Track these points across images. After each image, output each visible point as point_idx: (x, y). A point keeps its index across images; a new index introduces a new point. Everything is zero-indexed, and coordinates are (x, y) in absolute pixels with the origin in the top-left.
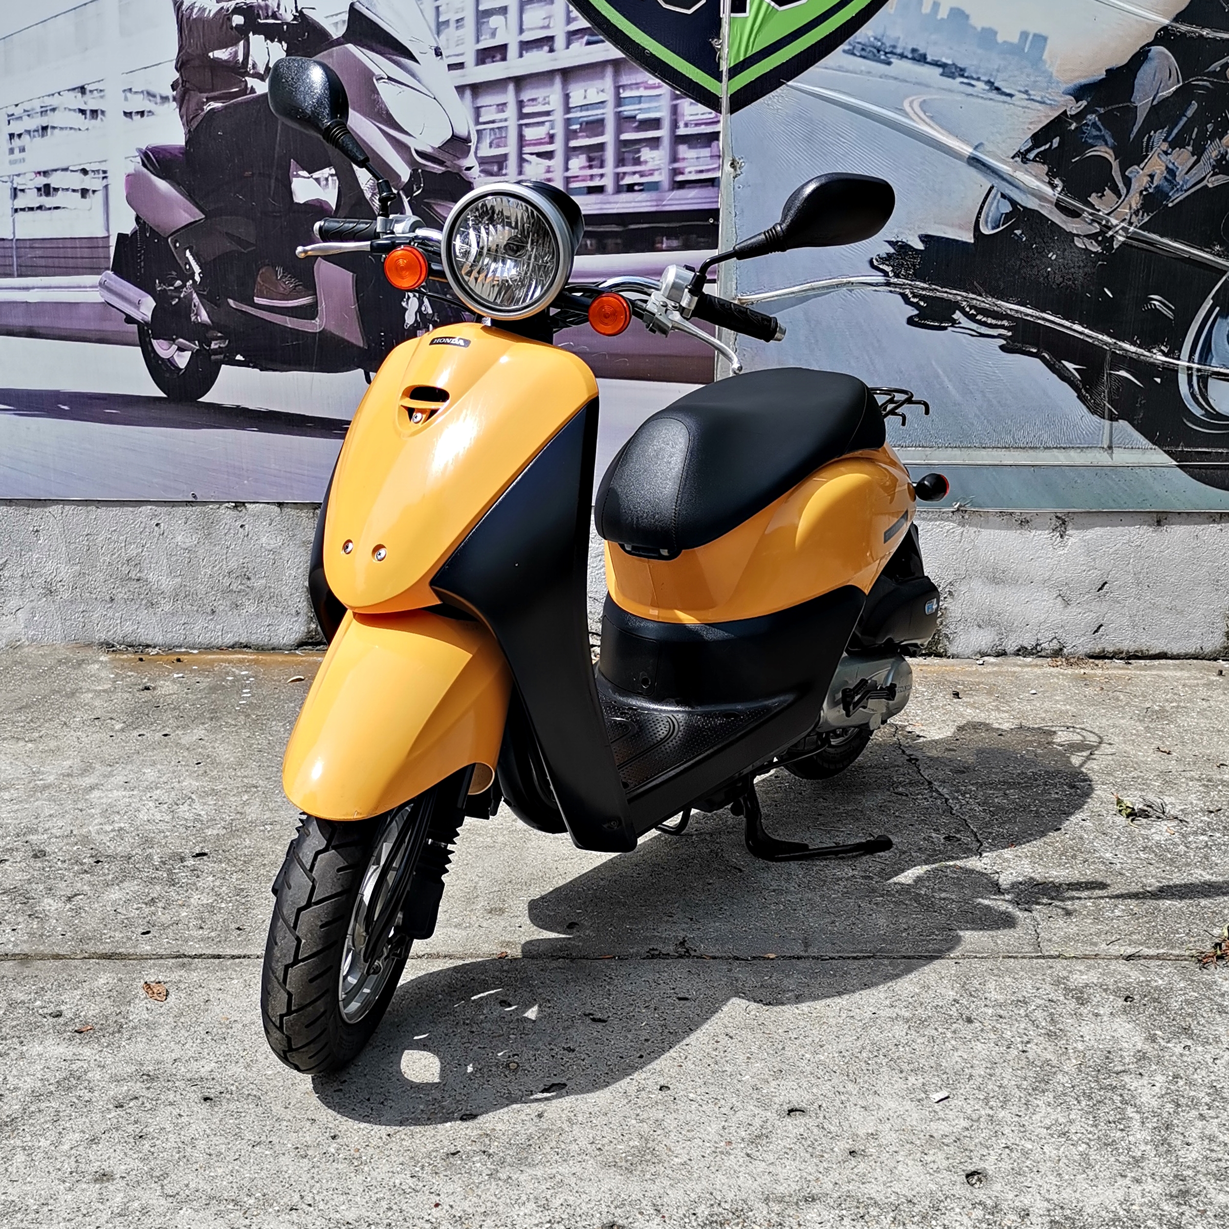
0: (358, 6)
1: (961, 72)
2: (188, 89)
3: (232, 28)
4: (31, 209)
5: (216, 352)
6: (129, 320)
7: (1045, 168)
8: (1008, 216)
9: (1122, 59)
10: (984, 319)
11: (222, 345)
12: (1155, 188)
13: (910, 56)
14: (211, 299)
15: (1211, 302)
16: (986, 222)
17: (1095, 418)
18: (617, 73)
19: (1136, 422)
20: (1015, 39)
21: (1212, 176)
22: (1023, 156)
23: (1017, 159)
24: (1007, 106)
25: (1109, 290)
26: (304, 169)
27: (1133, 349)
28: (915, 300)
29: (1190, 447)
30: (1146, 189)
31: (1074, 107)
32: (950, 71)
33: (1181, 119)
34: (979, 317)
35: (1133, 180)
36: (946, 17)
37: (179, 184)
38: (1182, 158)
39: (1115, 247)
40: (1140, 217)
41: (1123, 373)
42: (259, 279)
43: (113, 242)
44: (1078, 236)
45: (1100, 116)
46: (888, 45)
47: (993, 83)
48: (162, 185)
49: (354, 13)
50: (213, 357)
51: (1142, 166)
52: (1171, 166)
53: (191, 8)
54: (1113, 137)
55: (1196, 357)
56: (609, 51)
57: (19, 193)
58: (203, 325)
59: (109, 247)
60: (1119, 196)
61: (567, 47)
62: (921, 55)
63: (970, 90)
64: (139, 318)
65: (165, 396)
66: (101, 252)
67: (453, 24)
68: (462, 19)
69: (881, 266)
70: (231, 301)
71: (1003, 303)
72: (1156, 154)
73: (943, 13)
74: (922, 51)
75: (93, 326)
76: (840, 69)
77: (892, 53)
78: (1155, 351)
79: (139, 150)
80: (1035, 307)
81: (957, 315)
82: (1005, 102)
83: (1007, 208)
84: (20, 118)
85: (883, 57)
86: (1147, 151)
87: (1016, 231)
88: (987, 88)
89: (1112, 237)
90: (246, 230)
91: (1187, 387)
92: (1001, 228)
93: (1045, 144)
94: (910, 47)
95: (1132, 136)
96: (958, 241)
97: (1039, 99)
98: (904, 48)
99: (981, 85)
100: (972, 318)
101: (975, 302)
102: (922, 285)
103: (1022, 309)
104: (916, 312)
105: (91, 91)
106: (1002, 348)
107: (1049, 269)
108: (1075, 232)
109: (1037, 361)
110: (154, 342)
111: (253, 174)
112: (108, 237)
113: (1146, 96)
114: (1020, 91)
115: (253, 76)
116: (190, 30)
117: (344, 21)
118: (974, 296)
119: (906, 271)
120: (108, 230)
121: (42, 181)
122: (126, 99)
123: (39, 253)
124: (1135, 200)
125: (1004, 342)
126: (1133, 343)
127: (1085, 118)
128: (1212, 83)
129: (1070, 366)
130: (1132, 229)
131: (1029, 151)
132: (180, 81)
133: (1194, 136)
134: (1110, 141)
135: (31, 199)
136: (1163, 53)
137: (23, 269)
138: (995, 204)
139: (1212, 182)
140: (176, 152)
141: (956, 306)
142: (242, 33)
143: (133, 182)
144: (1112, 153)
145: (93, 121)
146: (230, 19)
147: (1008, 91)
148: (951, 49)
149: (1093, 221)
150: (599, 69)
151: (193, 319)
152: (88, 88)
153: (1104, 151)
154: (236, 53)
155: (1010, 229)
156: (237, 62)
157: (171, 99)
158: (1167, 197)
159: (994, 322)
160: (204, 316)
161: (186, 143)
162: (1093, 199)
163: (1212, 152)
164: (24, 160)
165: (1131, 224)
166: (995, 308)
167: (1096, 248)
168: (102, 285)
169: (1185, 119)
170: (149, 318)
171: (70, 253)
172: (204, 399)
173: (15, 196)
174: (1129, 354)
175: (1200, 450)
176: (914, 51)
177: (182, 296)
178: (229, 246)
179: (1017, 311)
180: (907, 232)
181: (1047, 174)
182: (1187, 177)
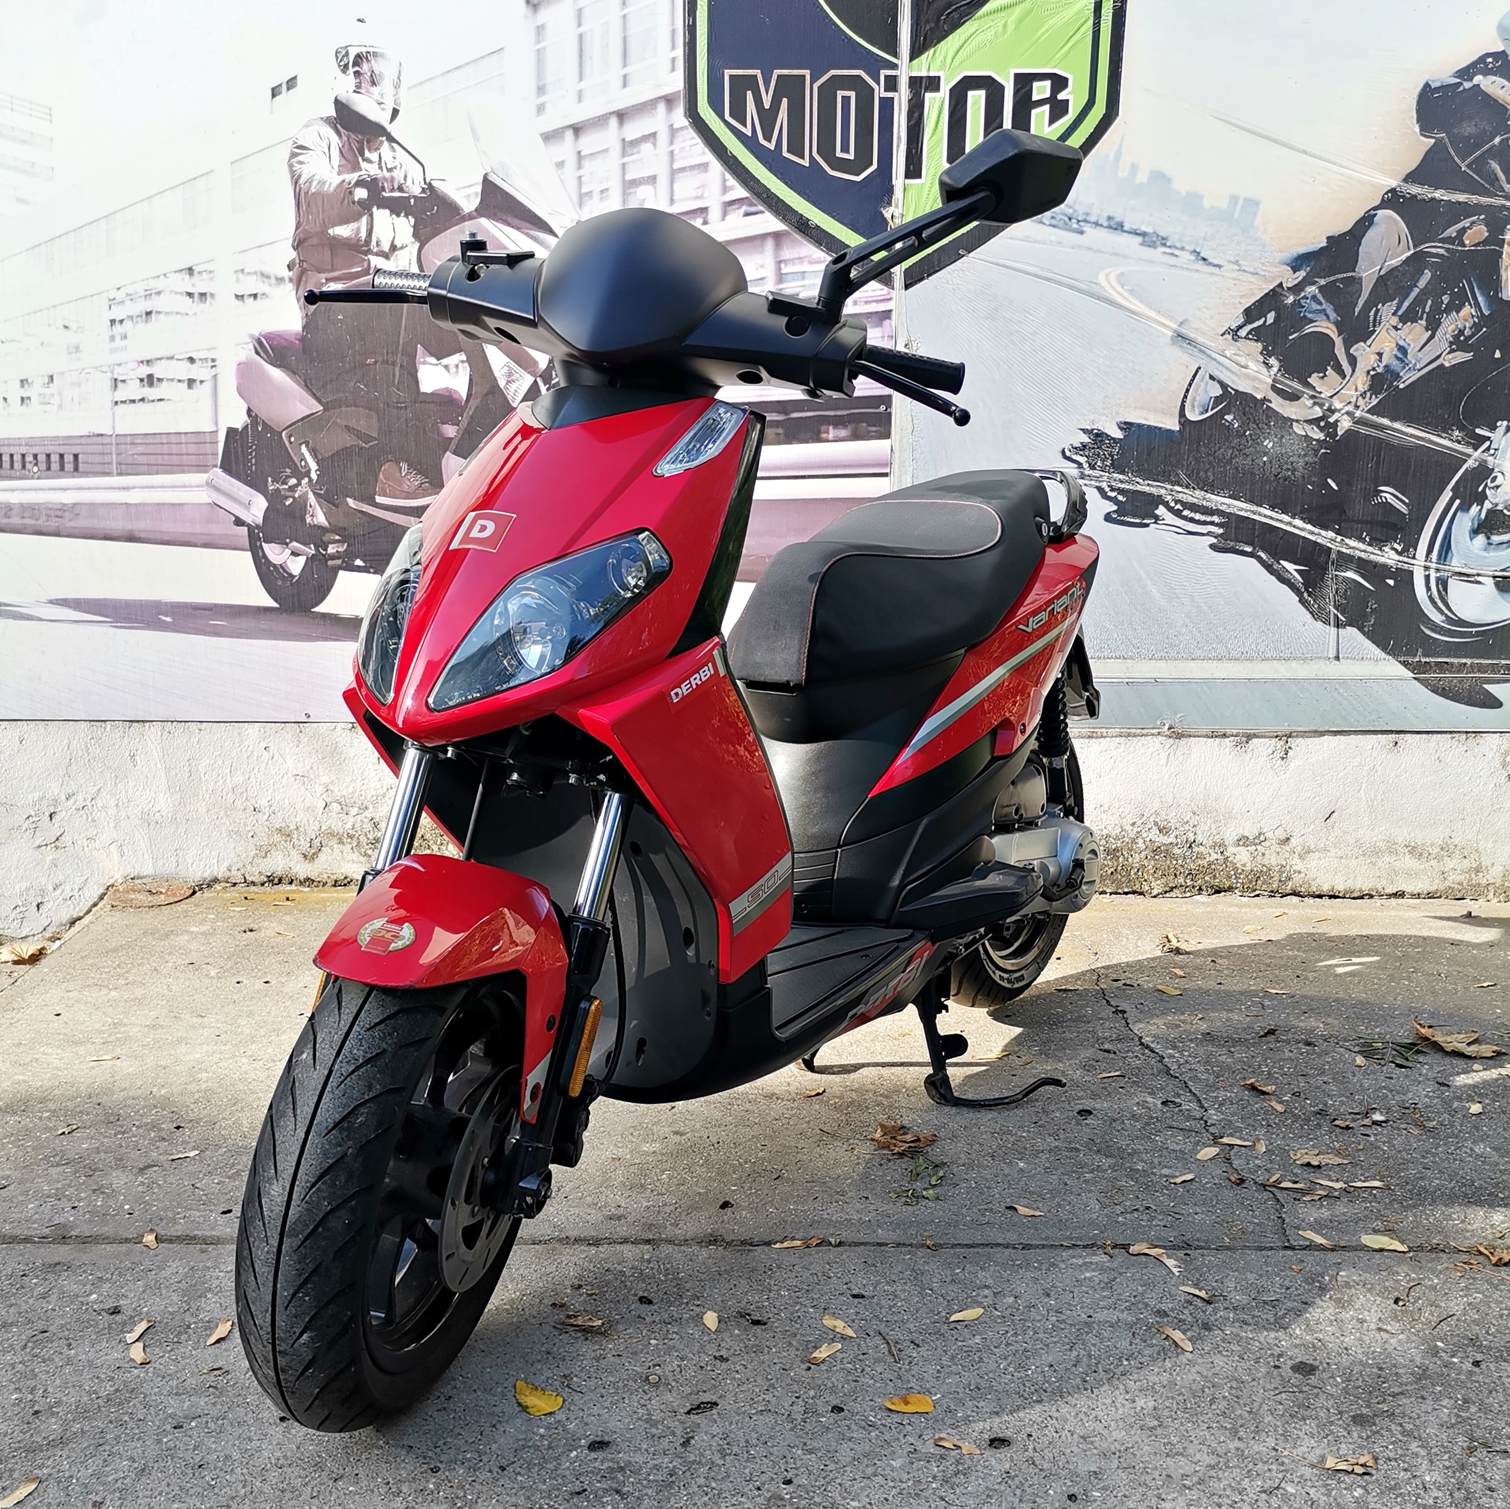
0: (492, 177)
1: (1164, 241)
2: (306, 270)
3: (354, 203)
4: (133, 401)
5: (333, 557)
6: (239, 522)
7: (1259, 346)
8: (1218, 400)
9: (1344, 224)
10: (1192, 515)
11: (340, 549)
12: (1386, 366)
13: (1105, 224)
14: (329, 499)
15: (1451, 494)
16: (1193, 407)
17: (1319, 624)
18: (778, 246)
19: (1366, 629)
20: (1224, 204)
21: (1449, 353)
22: (1234, 333)
23: (1227, 336)
24: (1215, 279)
25: (1334, 480)
26: (432, 355)
27: (1362, 546)
28: (1113, 494)
29: (1429, 656)
30: (1374, 369)
31: (1291, 279)
32: (1150, 240)
33: (1411, 290)
34: (1186, 513)
35: (1358, 360)
36: (1145, 180)
37: (294, 373)
38: (1414, 334)
39: (1340, 433)
40: (1367, 399)
41: (1350, 574)
42: (381, 476)
43: (222, 437)
44: (1297, 421)
45: (1321, 288)
46: (1081, 212)
47: (1199, 253)
48: (277, 374)
49: (488, 184)
50: (330, 563)
51: (1369, 342)
52: (1401, 343)
53: (310, 181)
54: (1335, 310)
55: (1434, 555)
56: (770, 222)
57: (119, 384)
58: (320, 527)
59: (217, 443)
60: (1344, 377)
61: (723, 219)
62: (1118, 223)
63: (1173, 260)
64: (249, 519)
65: (277, 605)
66: (208, 448)
67: (596, 196)
68: (607, 189)
69: (1074, 457)
70: (350, 502)
71: (1213, 497)
72: (1384, 330)
73: (1142, 177)
74: (1118, 219)
75: (198, 529)
76: (1027, 239)
77: (1085, 221)
78: (1386, 549)
79: (252, 336)
80: (1251, 501)
81: (1161, 511)
82: (1212, 274)
83: (1218, 391)
84: (122, 302)
85: (1075, 226)
86: (1374, 326)
87: (1226, 417)
88: (1193, 258)
89: (1337, 421)
90: (367, 424)
91: (1425, 590)
92: (1210, 413)
93: (1259, 319)
94: (1106, 215)
95: (1357, 310)
96: (1160, 428)
97: (1251, 270)
98: (1099, 216)
99: (1186, 256)
100: (1178, 513)
101: (1181, 495)
102: (1121, 477)
103: (1235, 502)
104: (1115, 508)
105: (199, 273)
106: (1213, 547)
107: (1265, 459)
108: (1294, 417)
109: (1253, 560)
110: (265, 545)
111: (376, 362)
112: (216, 431)
113: (1373, 265)
114: (1230, 262)
115: (377, 254)
116: (309, 205)
117: (477, 194)
118: (1180, 489)
119: (1103, 461)
120: (216, 424)
121: (144, 371)
122: (238, 280)
123: (140, 449)
124: (1361, 381)
125: (1214, 541)
126: (1362, 540)
127: (1303, 290)
128: (1447, 250)
129: (1290, 567)
130: (1358, 414)
131: (1240, 327)
132: (297, 261)
133: (1427, 310)
134: (1333, 315)
135: (134, 390)
136: (1390, 217)
137: (123, 467)
138: (1203, 385)
139: (1449, 360)
140: (292, 338)
141: (1159, 500)
142: (366, 207)
143: (244, 371)
144: (1335, 329)
145: (202, 305)
146: (351, 193)
147: (1216, 262)
148: (1151, 215)
149: (1315, 404)
150: (757, 243)
151: (308, 520)
152: (197, 269)
153: (1325, 327)
154: (358, 230)
155: (1221, 413)
156: (359, 240)
157: (287, 280)
158: (1397, 377)
159: (1203, 518)
160: (320, 518)
161: (304, 328)
162: (1314, 380)
163: (1449, 325)
164: (126, 348)
165: (1357, 407)
166: (1205, 503)
167: (1317, 434)
168: (210, 484)
169: (1416, 291)
170: (260, 521)
171: (175, 449)
172: (322, 608)
173: (116, 386)
174: (1358, 554)
175: (1440, 660)
176: (1110, 218)
177: (297, 495)
178: (349, 440)
179: (1229, 506)
180: (1104, 418)
181: (1261, 353)
182: (1420, 355)
